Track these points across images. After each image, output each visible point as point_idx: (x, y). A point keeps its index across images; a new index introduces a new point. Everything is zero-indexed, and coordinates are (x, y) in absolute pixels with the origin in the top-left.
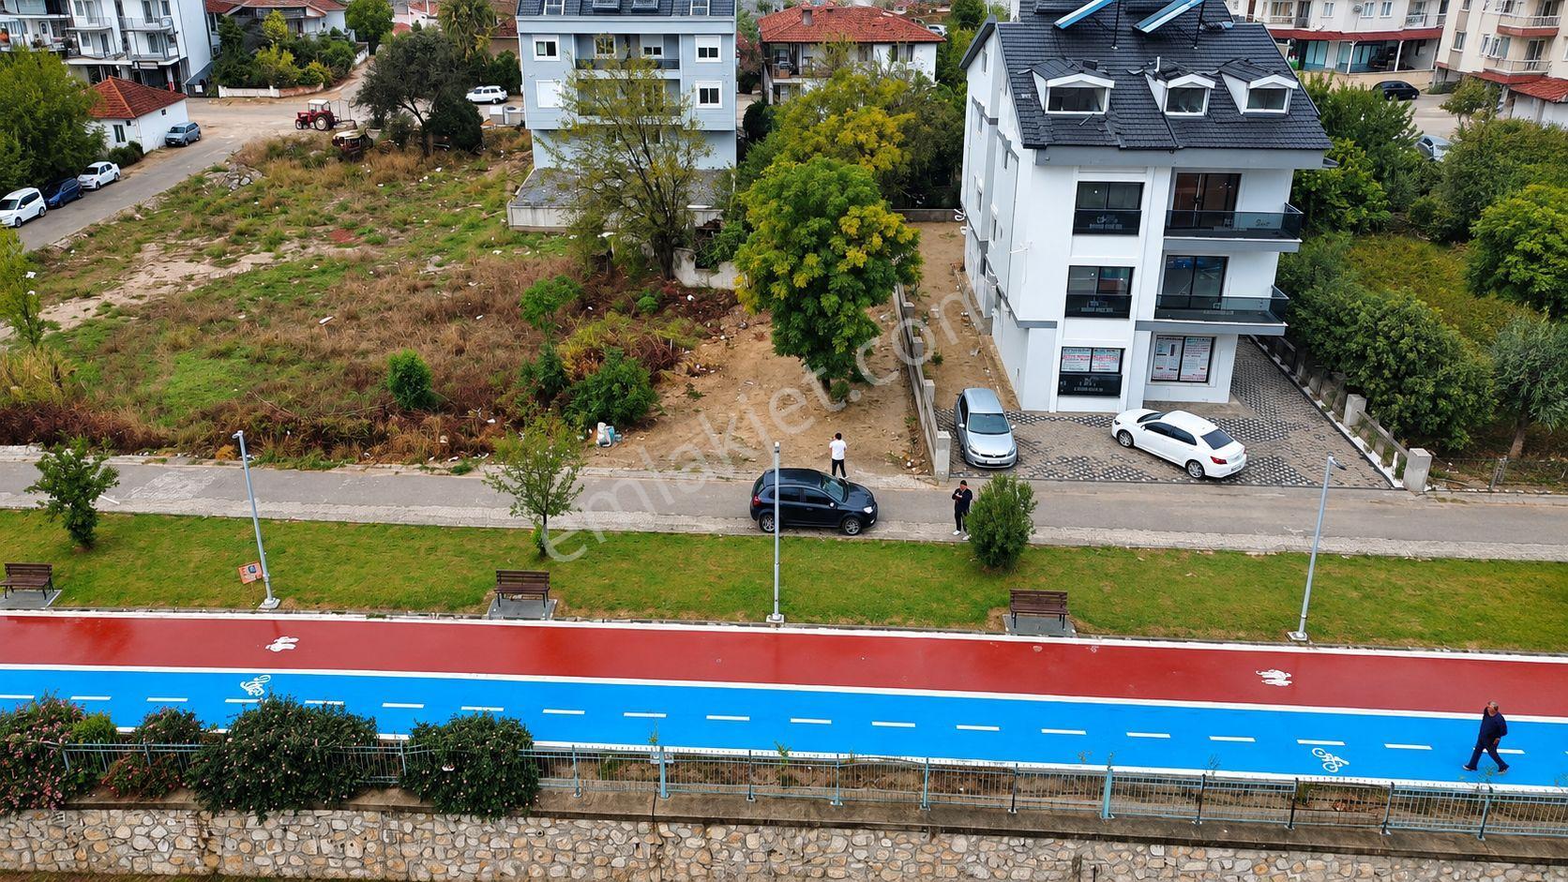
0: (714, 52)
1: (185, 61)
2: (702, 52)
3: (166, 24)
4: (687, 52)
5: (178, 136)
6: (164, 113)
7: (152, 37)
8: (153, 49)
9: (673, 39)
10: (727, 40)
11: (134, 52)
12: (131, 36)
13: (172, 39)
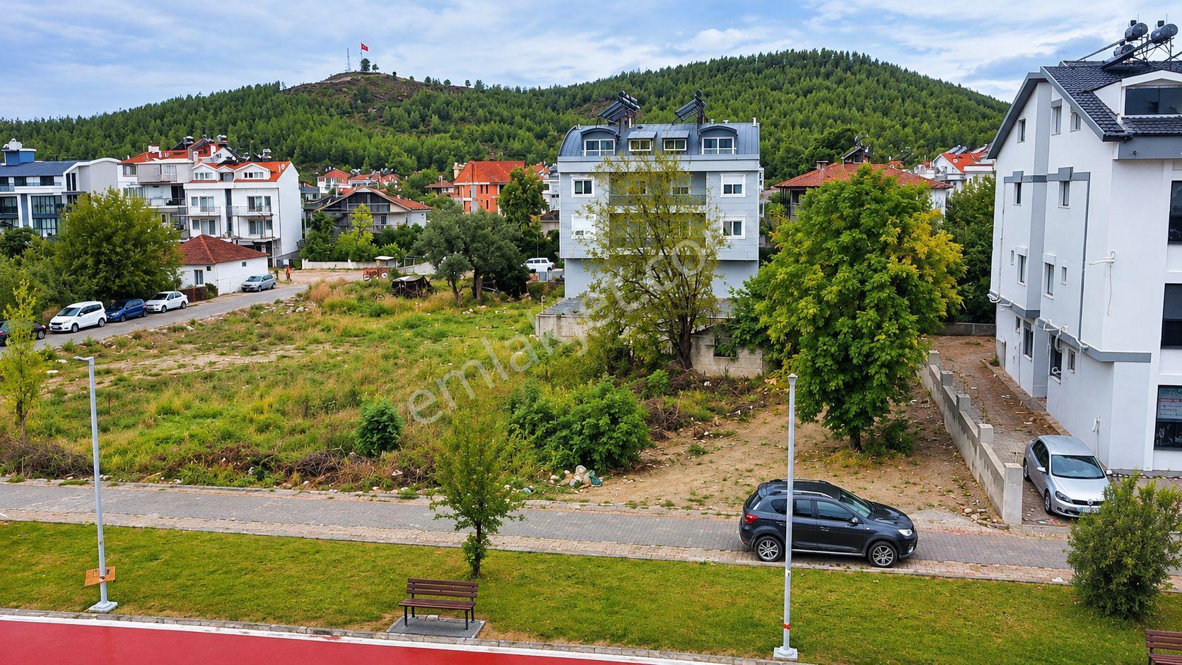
0: (737, 188)
1: (277, 241)
2: (728, 189)
3: (265, 212)
4: (715, 187)
5: (255, 284)
6: (244, 264)
7: (252, 222)
8: (252, 231)
9: (700, 176)
10: (752, 176)
11: (235, 232)
12: (235, 220)
13: (270, 224)
